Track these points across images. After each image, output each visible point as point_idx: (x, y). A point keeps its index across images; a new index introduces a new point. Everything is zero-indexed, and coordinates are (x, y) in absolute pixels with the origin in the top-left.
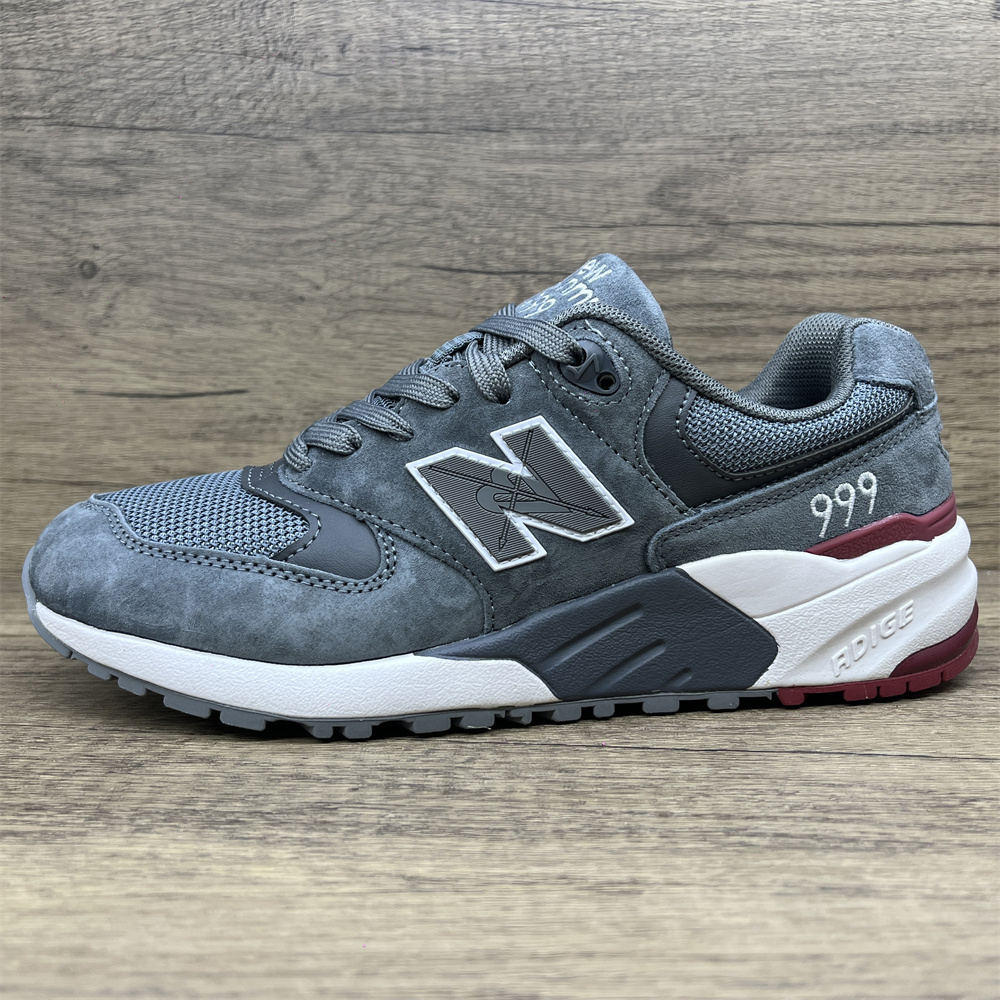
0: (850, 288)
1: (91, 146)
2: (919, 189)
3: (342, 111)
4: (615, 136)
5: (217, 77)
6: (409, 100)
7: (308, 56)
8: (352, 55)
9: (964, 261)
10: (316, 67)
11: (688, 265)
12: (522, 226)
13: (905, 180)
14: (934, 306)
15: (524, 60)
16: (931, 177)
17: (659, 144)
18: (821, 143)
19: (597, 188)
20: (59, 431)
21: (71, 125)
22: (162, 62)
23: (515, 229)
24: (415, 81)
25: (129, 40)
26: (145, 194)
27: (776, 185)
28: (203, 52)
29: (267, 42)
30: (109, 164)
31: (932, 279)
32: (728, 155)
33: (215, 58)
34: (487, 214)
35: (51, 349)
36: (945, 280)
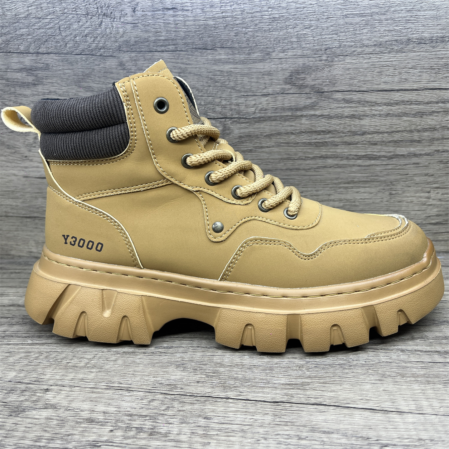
0: (383, 122)
1: (19, 62)
2: (420, 72)
3: (136, 42)
4: (268, 50)
5: (75, 26)
6: (167, 35)
7: (117, 14)
8: (139, 13)
9: (441, 108)
10: (122, 20)
11: (304, 113)
12: (224, 95)
13: (413, 68)
14: (425, 130)
15: (222, 13)
16: (426, 66)
17: (290, 53)
18: (371, 50)
19: (260, 76)
20: (18, 195)
21: (9, 52)
22: (49, 20)
23: (221, 97)
24: (169, 25)
25: (32, 10)
26: (46, 85)
27: (348, 72)
28: (67, 14)
29: (97, 8)
30: (29, 70)
31: (425, 116)
32: (324, 58)
33: (73, 17)
34: (207, 90)
35: (11, 158)
36: (431, 117)
